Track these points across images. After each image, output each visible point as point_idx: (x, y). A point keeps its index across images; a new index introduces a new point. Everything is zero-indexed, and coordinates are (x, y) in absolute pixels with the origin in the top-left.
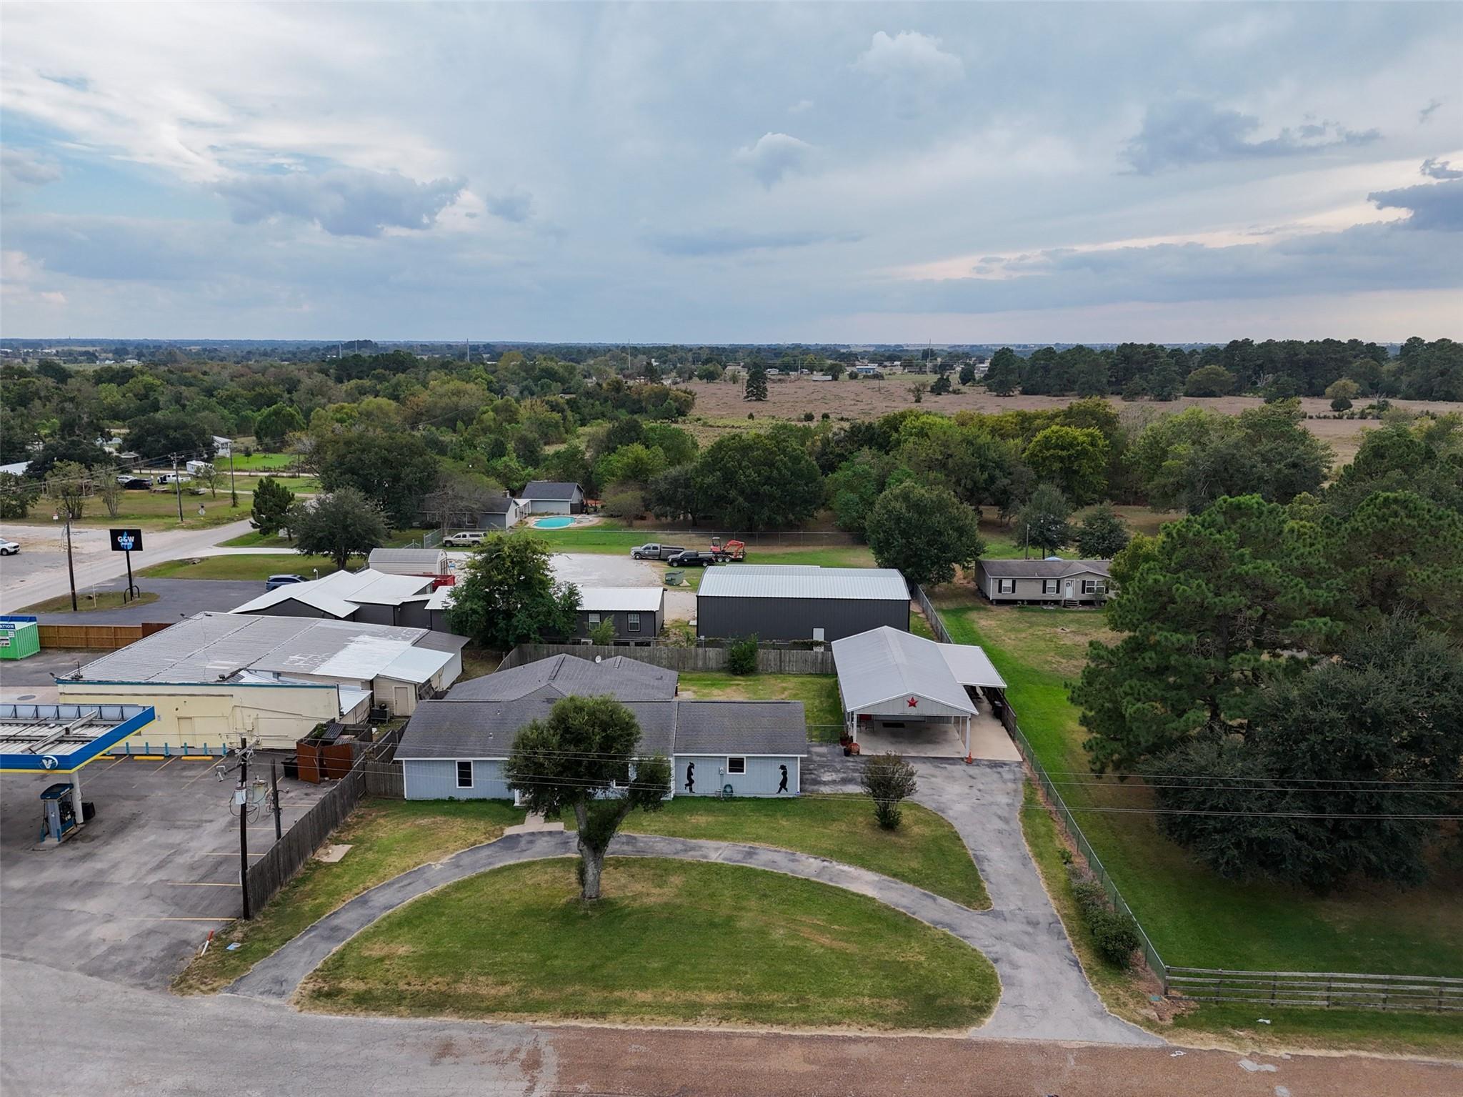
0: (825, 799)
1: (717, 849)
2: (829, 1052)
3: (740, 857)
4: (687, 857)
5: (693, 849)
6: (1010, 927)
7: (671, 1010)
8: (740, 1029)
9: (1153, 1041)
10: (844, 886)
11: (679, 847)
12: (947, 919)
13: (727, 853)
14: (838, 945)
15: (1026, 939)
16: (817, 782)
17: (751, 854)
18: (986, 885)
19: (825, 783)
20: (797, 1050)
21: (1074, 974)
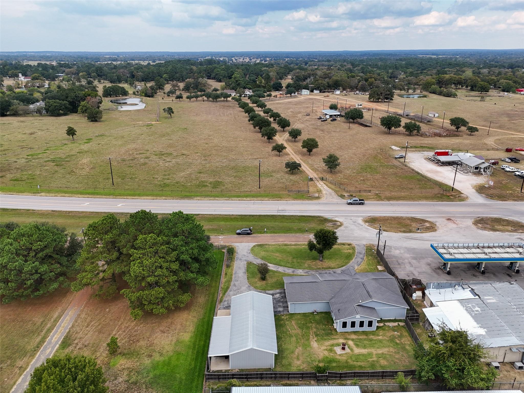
0: (277, 288)
1: (301, 273)
2: (276, 241)
3: (295, 271)
4: (306, 270)
5: (306, 272)
6: (244, 259)
7: (299, 245)
8: (288, 243)
9: (232, 244)
10: (274, 265)
11: (309, 273)
12: (256, 260)
13: (298, 272)
14: (275, 254)
15: (243, 257)
16: (280, 293)
17: (293, 272)
18: (246, 266)
19: (278, 293)
20: (280, 241)
21: (238, 252)
